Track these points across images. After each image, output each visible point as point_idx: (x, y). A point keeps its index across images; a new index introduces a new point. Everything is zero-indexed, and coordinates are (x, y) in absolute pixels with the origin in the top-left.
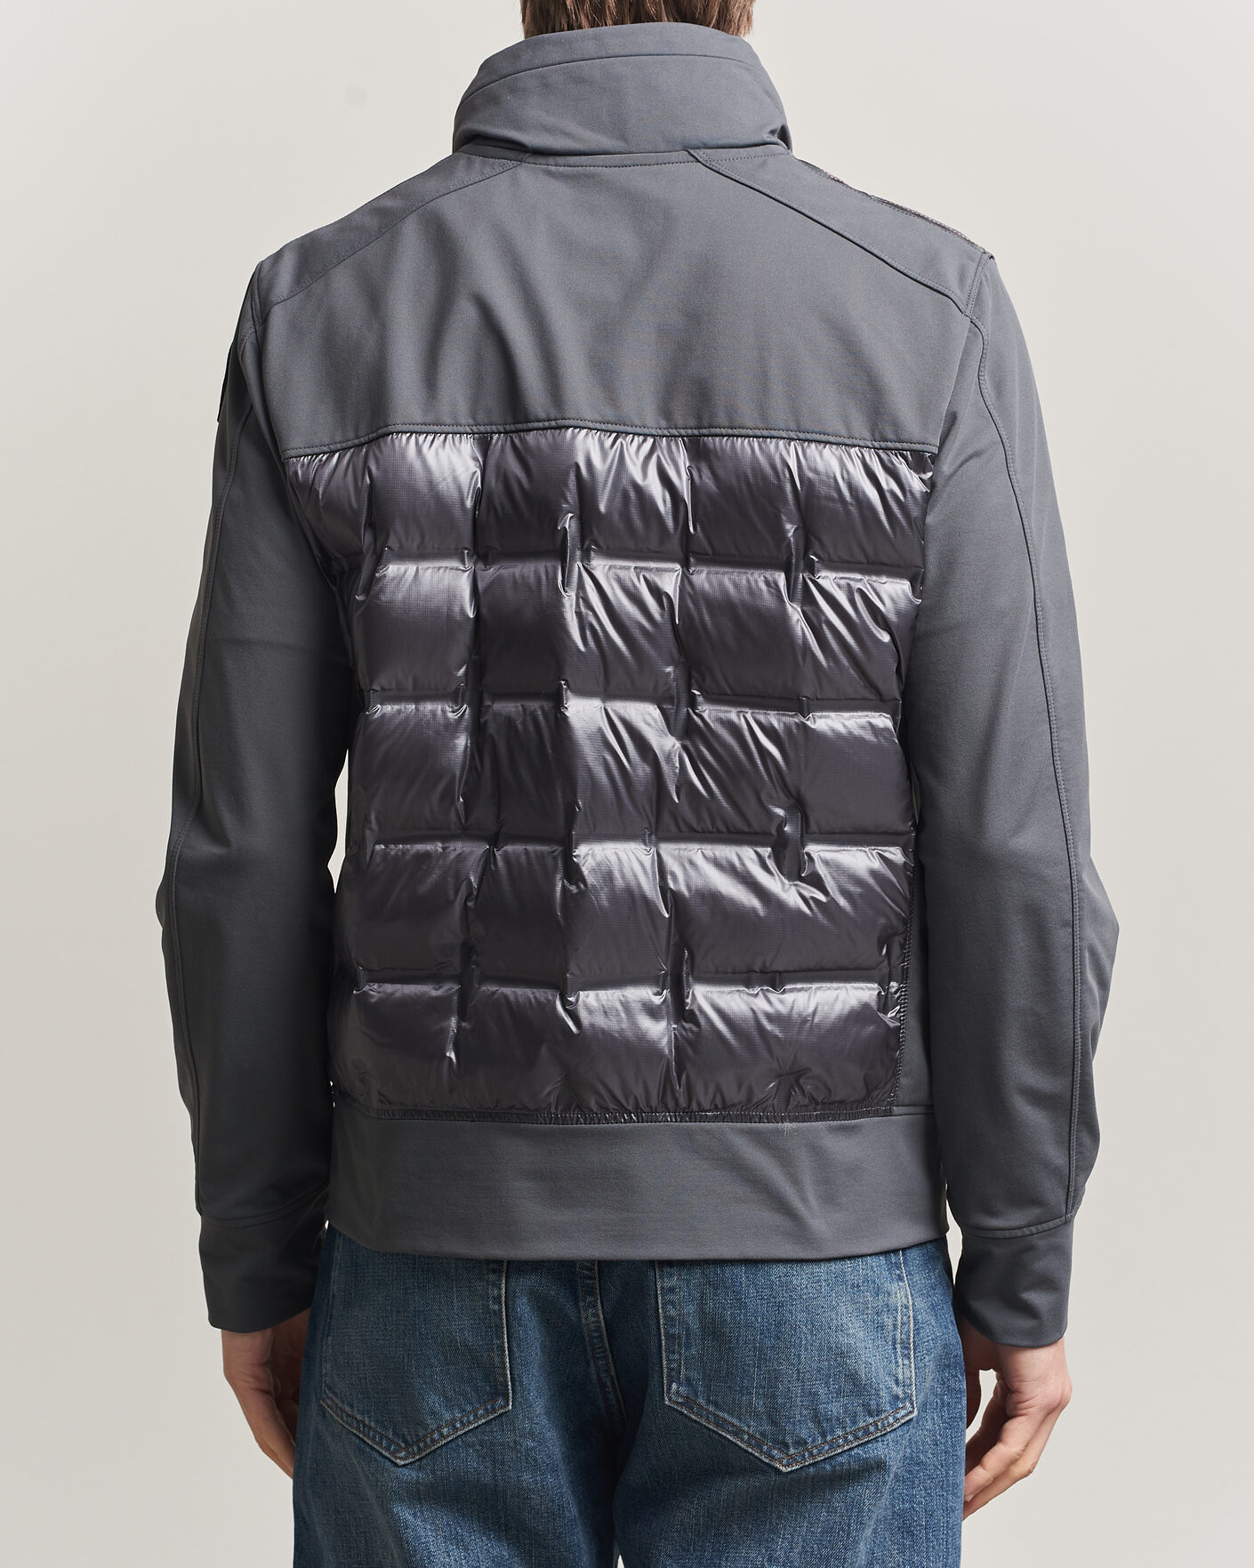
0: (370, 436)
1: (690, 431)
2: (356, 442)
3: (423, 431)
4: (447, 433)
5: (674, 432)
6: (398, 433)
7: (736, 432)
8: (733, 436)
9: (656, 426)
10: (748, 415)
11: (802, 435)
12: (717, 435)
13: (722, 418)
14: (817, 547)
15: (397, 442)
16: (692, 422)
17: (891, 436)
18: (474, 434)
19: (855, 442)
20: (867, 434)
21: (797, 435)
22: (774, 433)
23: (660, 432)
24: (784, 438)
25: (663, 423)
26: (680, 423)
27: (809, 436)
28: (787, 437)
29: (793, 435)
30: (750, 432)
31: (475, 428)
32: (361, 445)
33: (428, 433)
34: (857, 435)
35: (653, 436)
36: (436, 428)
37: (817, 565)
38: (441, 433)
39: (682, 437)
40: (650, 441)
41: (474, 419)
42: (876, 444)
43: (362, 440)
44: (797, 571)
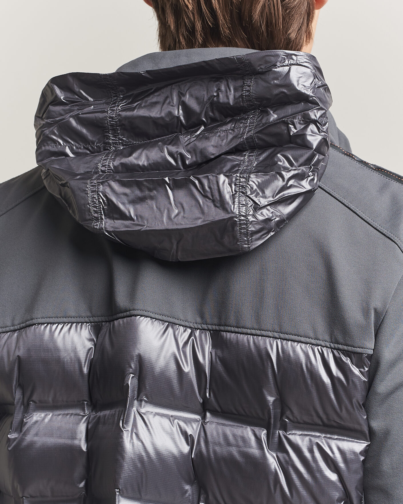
0: (21, 325)
1: (214, 327)
2: (12, 328)
3: (56, 321)
4: (72, 323)
5: (205, 326)
6: (39, 324)
7: (240, 330)
8: (238, 333)
9: (194, 321)
10: (248, 319)
11: (282, 336)
12: (229, 332)
13: (232, 320)
14: (288, 413)
15: (37, 330)
16: (216, 321)
17: (341, 341)
18: (91, 322)
19: (319, 342)
20: (327, 338)
21: (279, 335)
22: (264, 333)
23: (196, 326)
24: (270, 337)
25: (199, 320)
26: (209, 321)
27: (287, 336)
28: (272, 336)
29: (276, 335)
30: (249, 331)
31: (91, 319)
32: (15, 331)
33: (59, 323)
34: (321, 338)
35: (190, 328)
36: (65, 320)
37: (289, 426)
38: (68, 323)
39: (209, 330)
40: (189, 331)
41: (91, 312)
42: (332, 345)
43: (16, 327)
44: (275, 428)
